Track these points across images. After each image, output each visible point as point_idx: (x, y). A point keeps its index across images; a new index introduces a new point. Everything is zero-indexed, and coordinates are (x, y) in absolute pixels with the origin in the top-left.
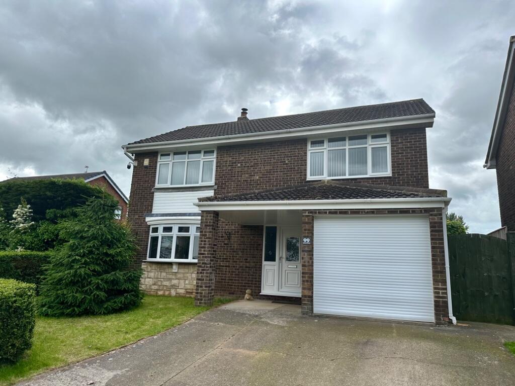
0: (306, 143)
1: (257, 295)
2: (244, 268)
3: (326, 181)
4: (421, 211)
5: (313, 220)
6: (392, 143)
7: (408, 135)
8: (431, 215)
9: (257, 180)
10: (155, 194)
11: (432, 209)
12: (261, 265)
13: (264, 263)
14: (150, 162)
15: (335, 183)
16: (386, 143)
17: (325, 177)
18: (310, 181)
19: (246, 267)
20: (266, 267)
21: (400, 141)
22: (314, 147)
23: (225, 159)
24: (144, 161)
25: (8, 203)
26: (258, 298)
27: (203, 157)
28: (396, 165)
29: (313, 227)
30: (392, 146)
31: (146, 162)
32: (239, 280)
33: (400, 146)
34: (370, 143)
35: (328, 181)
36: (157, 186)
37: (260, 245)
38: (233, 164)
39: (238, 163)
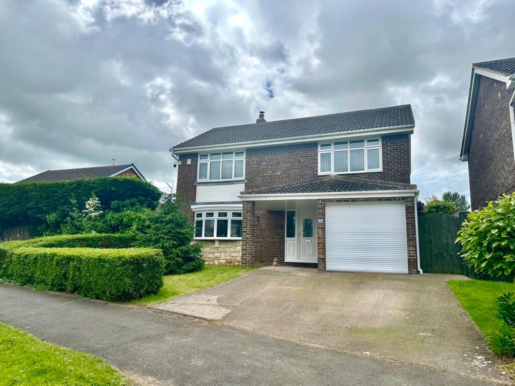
0: (317, 146)
1: (282, 262)
2: (271, 243)
3: (333, 176)
4: (399, 199)
5: (325, 206)
6: (383, 146)
7: (395, 140)
8: (406, 202)
9: (279, 175)
10: (197, 187)
11: (407, 198)
12: (284, 240)
13: (286, 239)
14: (191, 162)
15: (339, 178)
16: (378, 146)
17: (332, 173)
18: (320, 176)
19: (273, 242)
20: (288, 242)
21: (388, 145)
22: (323, 149)
23: (253, 159)
24: (186, 161)
25: (79, 196)
26: (282, 265)
27: (234, 157)
28: (386, 163)
29: (325, 211)
30: (383, 149)
31: (189, 162)
32: (267, 252)
33: (389, 148)
34: (366, 146)
35: (335, 176)
36: (199, 180)
37: (283, 225)
38: (259, 163)
39: (264, 162)
